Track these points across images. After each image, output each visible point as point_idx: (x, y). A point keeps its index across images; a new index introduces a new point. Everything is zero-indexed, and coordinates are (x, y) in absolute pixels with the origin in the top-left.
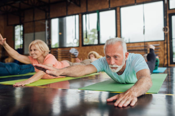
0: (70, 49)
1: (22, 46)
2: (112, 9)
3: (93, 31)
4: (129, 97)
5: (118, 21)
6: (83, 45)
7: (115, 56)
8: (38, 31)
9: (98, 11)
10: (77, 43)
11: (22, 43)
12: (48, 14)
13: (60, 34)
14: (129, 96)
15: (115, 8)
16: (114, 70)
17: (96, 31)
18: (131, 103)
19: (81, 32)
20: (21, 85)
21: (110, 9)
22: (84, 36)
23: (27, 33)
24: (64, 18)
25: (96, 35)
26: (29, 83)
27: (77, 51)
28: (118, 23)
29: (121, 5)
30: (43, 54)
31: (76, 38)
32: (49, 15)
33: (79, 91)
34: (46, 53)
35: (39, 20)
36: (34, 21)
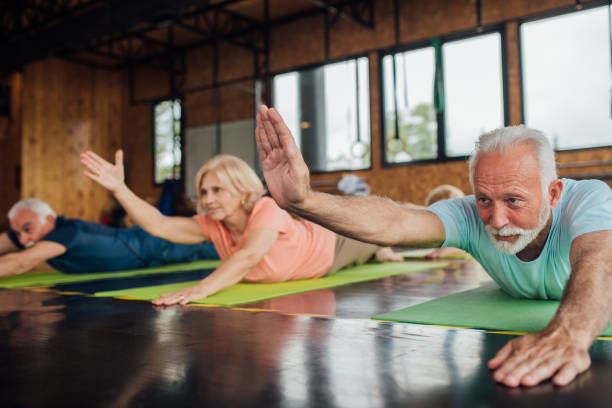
0: (340, 179)
1: (178, 170)
2: (488, 30)
3: (420, 111)
4: (551, 354)
5: (513, 71)
6: (385, 165)
7: (509, 194)
8: (230, 120)
9: (438, 42)
10: (363, 157)
11: (178, 160)
12: (262, 58)
13: (306, 125)
14: (555, 348)
15: (500, 28)
16: (506, 244)
17: (432, 114)
18: (557, 372)
19: (376, 116)
20: (178, 304)
21: (480, 30)
22: (390, 131)
23: (195, 125)
24: (318, 72)
25: (433, 126)
26: (202, 294)
27: (363, 185)
28: (513, 80)
29: (521, 13)
30: (243, 202)
31: (359, 140)
32: (266, 63)
33: (374, 324)
34: (253, 198)
35: (234, 82)
36: (216, 86)
